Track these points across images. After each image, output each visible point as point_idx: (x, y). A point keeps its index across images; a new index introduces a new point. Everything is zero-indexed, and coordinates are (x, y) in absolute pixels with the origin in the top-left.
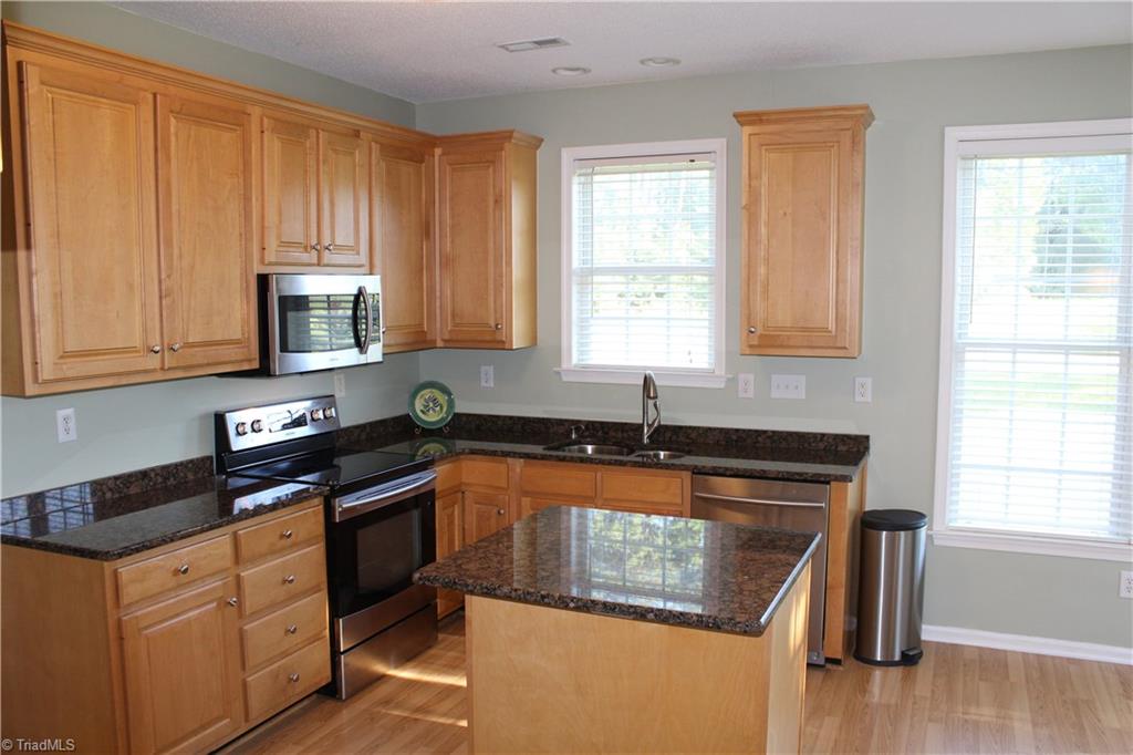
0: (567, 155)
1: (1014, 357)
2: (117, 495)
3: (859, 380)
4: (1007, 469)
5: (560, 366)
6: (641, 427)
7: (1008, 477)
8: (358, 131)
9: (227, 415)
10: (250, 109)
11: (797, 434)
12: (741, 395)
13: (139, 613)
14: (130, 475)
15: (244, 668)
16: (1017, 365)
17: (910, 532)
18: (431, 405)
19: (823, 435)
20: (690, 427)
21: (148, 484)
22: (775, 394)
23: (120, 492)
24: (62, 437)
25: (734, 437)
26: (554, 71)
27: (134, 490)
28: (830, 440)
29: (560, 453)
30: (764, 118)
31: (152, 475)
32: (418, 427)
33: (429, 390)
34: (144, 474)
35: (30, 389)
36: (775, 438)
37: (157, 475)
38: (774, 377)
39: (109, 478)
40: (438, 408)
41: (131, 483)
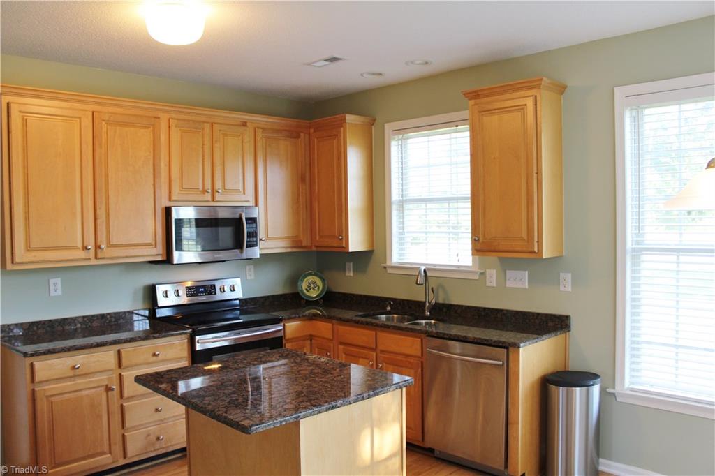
0: (388, 127)
1: (678, 259)
2: (84, 326)
3: (562, 275)
4: (676, 346)
5: (386, 263)
6: (425, 303)
7: (677, 353)
8: (246, 123)
9: (157, 286)
10: (160, 115)
11: (521, 312)
12: (488, 284)
13: (46, 387)
14: (93, 316)
15: (123, 427)
16: (680, 265)
17: (584, 389)
18: (312, 286)
19: (538, 314)
20: (457, 305)
21: (105, 322)
22: (509, 284)
23: (86, 325)
24: (53, 293)
25: (483, 314)
26: (362, 75)
27: (95, 324)
28: (543, 318)
29: (369, 320)
30: (480, 93)
31: (108, 316)
32: (304, 299)
33: (311, 277)
34: (103, 316)
35: (9, 266)
36: (509, 315)
37: (111, 317)
38: (507, 271)
39: (80, 317)
40: (316, 288)
41: (94, 320)
